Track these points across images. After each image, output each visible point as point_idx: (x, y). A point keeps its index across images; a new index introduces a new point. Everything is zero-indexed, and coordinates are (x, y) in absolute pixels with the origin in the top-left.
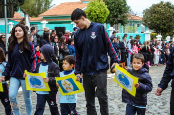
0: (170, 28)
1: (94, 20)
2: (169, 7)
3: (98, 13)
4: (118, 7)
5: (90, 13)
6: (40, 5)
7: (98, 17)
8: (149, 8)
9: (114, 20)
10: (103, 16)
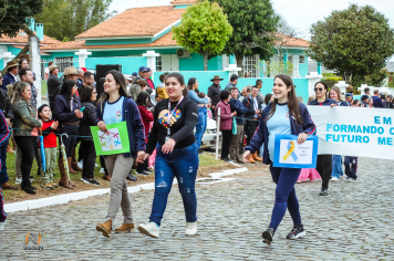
0: (371, 66)
1: (197, 46)
2: (370, 18)
3: (205, 33)
4: (253, 17)
5: (189, 31)
6: (82, 13)
7: (205, 40)
8: (324, 21)
9: (243, 47)
10: (217, 39)
